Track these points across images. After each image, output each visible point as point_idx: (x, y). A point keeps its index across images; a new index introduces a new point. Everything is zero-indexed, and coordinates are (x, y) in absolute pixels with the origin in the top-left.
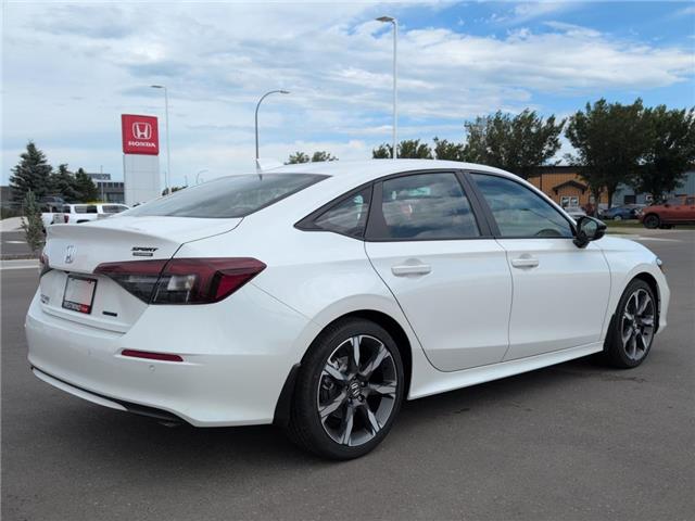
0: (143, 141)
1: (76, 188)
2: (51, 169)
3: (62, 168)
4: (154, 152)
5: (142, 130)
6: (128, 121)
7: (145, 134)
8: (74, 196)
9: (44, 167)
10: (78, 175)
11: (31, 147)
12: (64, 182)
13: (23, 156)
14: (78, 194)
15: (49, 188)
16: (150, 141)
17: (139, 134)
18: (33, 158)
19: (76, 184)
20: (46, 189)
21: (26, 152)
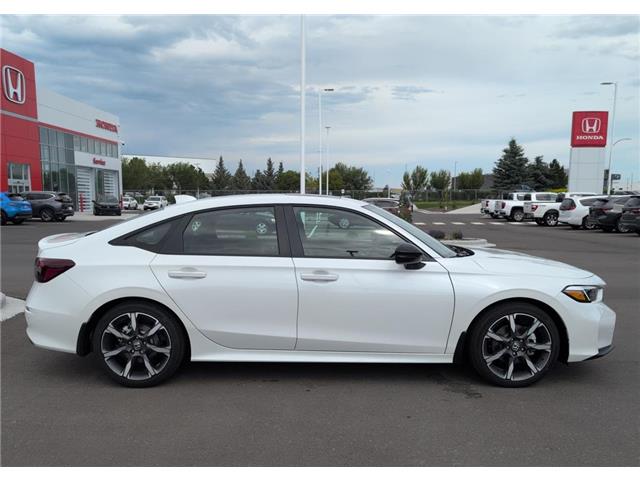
0: (590, 135)
1: (547, 176)
2: (526, 160)
3: (538, 160)
4: (602, 144)
5: (591, 124)
6: (578, 117)
7: (594, 128)
8: (544, 183)
9: (521, 160)
10: (551, 165)
11: (513, 143)
12: (538, 171)
13: (505, 151)
14: (549, 182)
15: (524, 177)
16: (598, 134)
17: (588, 128)
18: (513, 151)
19: (548, 173)
20: (520, 178)
21: (508, 147)
